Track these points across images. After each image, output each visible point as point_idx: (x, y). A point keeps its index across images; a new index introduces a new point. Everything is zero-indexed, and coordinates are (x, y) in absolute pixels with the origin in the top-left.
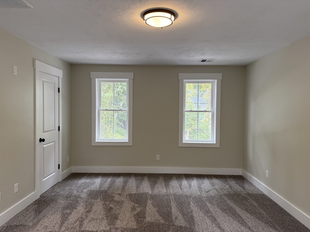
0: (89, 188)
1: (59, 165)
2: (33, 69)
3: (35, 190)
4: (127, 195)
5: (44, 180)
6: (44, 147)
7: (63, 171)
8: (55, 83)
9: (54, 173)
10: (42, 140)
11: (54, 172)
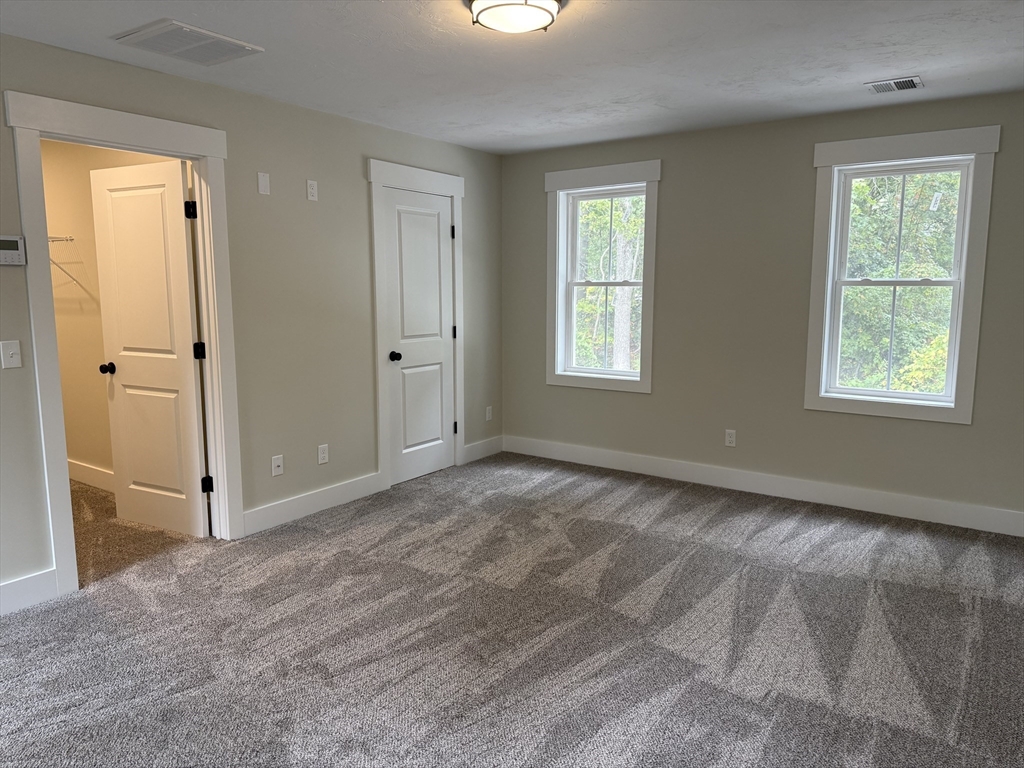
0: (502, 489)
1: (456, 424)
2: (365, 182)
3: (377, 469)
4: (572, 520)
5: (405, 451)
6: (404, 374)
7: (468, 440)
8: (439, 214)
9: (440, 441)
10: (395, 356)
11: (438, 439)
